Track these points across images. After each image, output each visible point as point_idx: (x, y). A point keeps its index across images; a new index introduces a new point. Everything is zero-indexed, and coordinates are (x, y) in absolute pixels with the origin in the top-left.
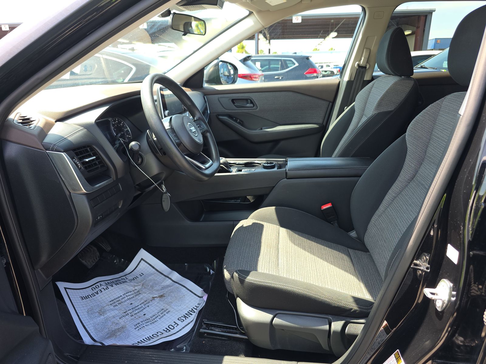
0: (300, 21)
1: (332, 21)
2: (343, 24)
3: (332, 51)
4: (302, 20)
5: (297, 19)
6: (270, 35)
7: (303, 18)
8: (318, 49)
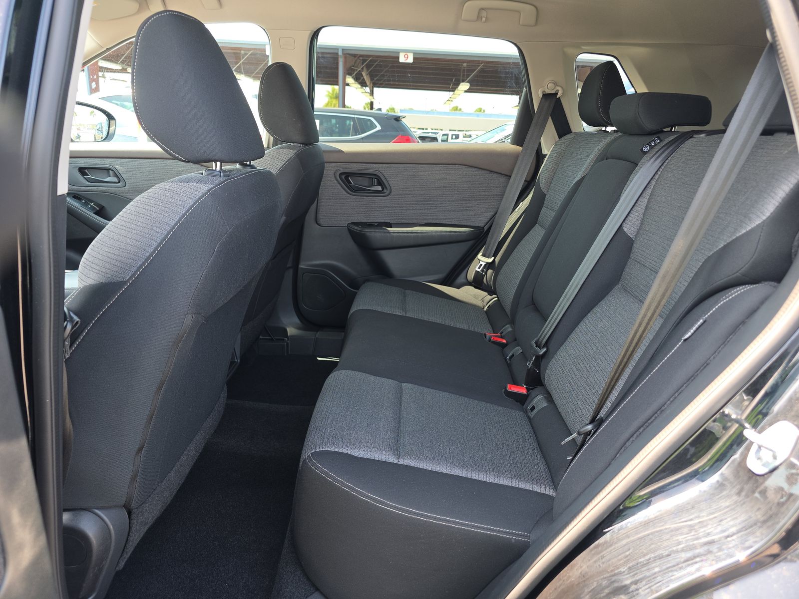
0: (410, 60)
1: (465, 65)
2: (480, 71)
3: (481, 113)
4: (414, 59)
5: (406, 56)
6: (372, 79)
7: (417, 56)
8: (459, 108)
